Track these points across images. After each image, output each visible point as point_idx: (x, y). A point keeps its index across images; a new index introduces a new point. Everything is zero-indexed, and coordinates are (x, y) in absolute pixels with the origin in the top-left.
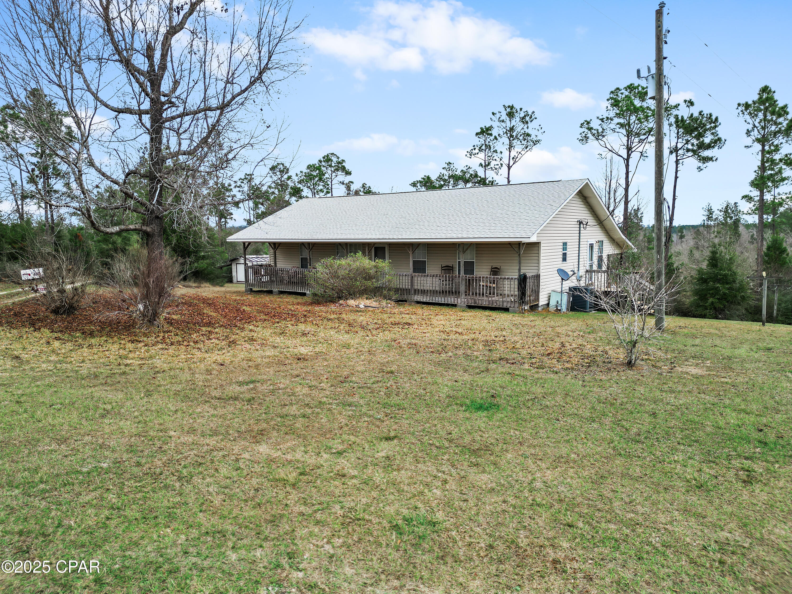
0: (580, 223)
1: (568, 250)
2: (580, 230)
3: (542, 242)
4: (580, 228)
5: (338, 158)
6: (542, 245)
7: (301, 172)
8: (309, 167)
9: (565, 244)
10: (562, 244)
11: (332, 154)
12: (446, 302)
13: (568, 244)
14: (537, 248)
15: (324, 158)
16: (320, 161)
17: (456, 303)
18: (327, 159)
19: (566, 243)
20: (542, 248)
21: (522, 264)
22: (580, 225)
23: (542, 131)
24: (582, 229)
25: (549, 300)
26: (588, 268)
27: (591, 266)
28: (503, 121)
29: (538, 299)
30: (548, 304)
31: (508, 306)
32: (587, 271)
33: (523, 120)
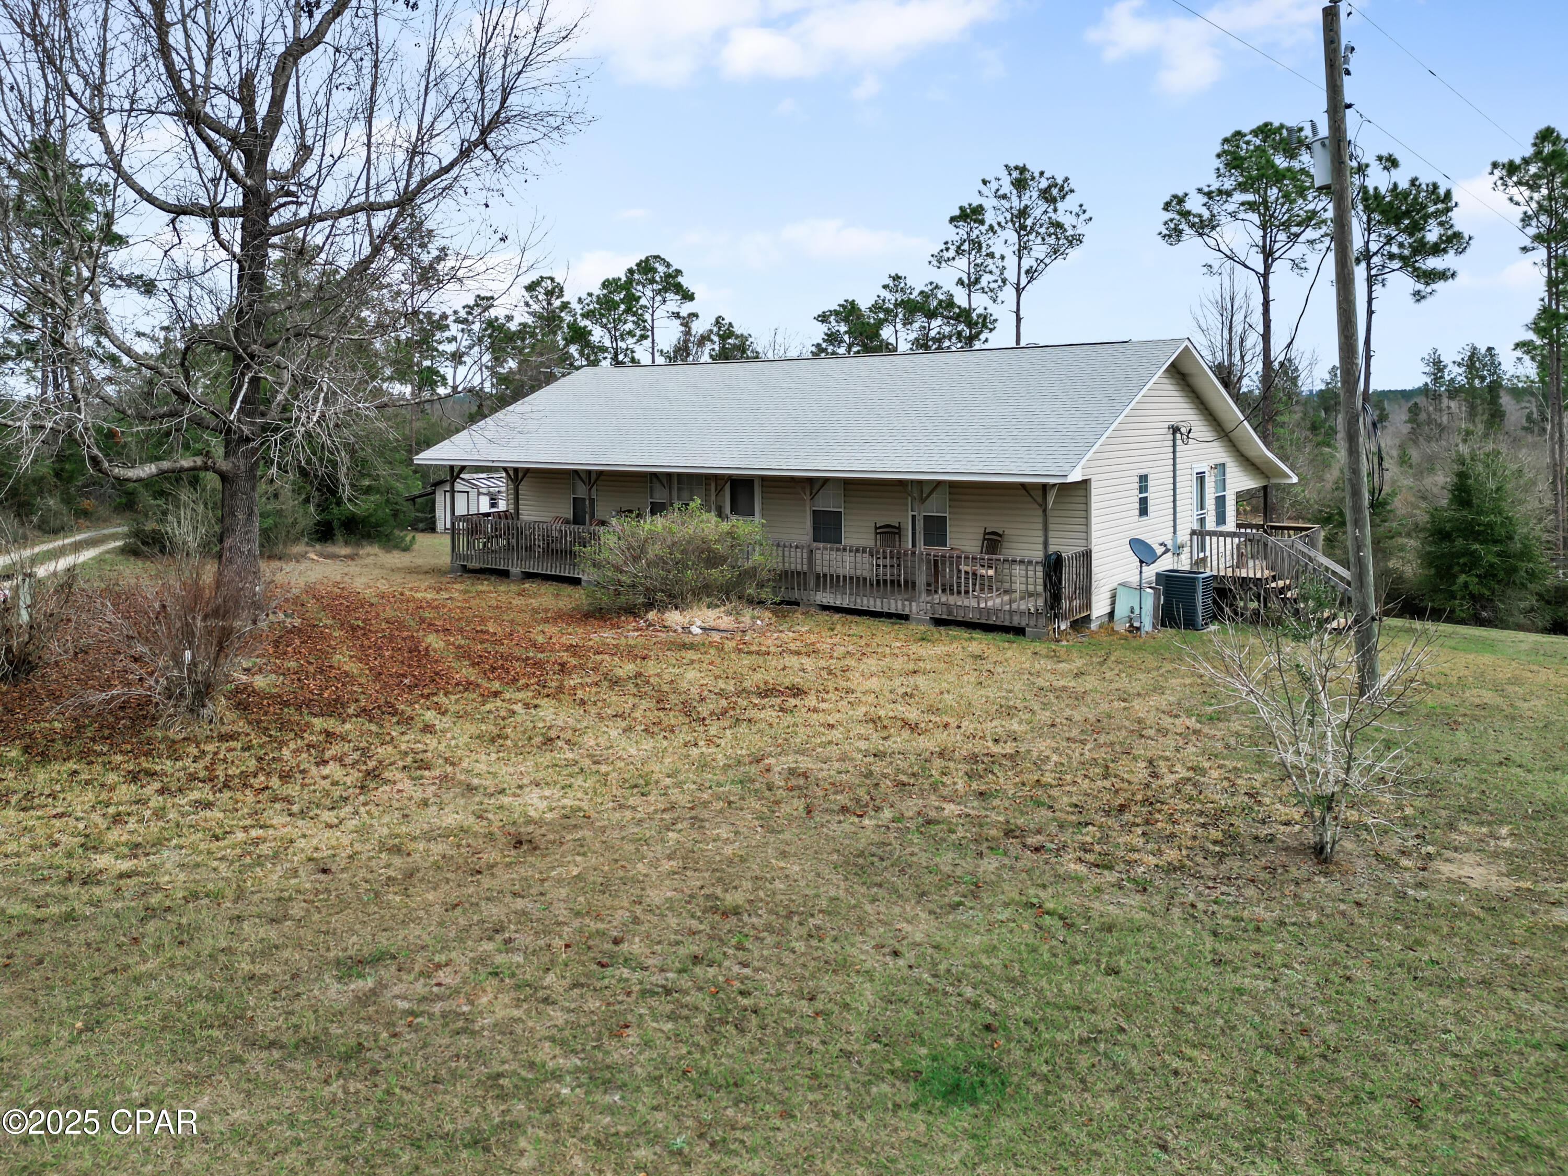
0: (1175, 430)
1: (1150, 489)
2: (1174, 446)
3: (1093, 478)
4: (1174, 440)
5: (668, 265)
6: (1094, 485)
7: (590, 295)
8: (606, 284)
9: (1143, 479)
10: (1138, 479)
11: (654, 257)
12: (886, 610)
13: (1150, 477)
14: (1082, 493)
15: (638, 265)
16: (631, 271)
17: (907, 612)
18: (646, 267)
19: (1146, 477)
20: (1094, 492)
21: (1051, 534)
22: (1174, 434)
23: (1086, 216)
24: (1179, 442)
25: (1113, 603)
26: (1196, 527)
27: (1202, 521)
28: (1004, 197)
29: (1088, 606)
30: (1111, 614)
31: (1023, 624)
32: (1193, 533)
33: (1046, 195)
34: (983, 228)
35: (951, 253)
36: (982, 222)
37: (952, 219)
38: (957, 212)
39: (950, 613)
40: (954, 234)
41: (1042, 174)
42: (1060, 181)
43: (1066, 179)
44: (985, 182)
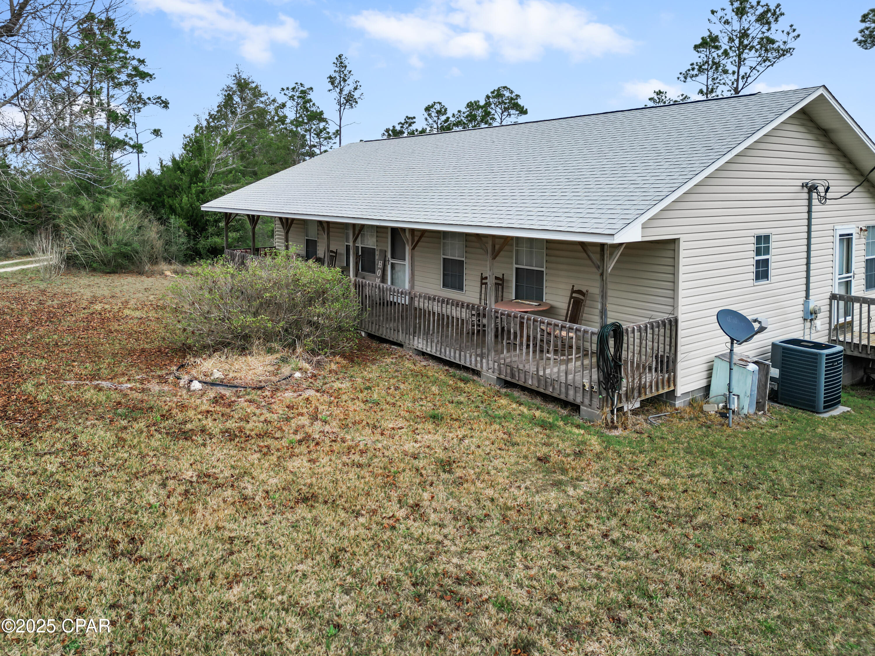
0: (811, 189)
1: (772, 251)
2: (810, 206)
3: (683, 238)
4: (810, 200)
5: (512, 92)
6: (683, 245)
8: (470, 105)
9: (762, 240)
10: (754, 240)
11: (504, 87)
12: (462, 363)
13: (773, 238)
14: (670, 254)
15: (493, 93)
16: (488, 97)
17: (478, 368)
18: (498, 94)
19: (767, 238)
20: (683, 253)
21: (610, 300)
22: (810, 192)
23: (795, 34)
24: (815, 202)
25: (710, 377)
26: (838, 290)
27: (848, 285)
28: (727, 22)
29: (672, 380)
30: (707, 388)
31: (579, 400)
32: (833, 297)
33: (762, 19)
34: (720, 52)
35: (696, 72)
36: (717, 48)
37: (696, 47)
38: (699, 41)
39: (513, 376)
40: (698, 58)
41: (758, 3)
42: (772, 7)
43: (778, 6)
44: (713, 12)
